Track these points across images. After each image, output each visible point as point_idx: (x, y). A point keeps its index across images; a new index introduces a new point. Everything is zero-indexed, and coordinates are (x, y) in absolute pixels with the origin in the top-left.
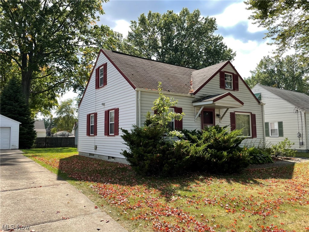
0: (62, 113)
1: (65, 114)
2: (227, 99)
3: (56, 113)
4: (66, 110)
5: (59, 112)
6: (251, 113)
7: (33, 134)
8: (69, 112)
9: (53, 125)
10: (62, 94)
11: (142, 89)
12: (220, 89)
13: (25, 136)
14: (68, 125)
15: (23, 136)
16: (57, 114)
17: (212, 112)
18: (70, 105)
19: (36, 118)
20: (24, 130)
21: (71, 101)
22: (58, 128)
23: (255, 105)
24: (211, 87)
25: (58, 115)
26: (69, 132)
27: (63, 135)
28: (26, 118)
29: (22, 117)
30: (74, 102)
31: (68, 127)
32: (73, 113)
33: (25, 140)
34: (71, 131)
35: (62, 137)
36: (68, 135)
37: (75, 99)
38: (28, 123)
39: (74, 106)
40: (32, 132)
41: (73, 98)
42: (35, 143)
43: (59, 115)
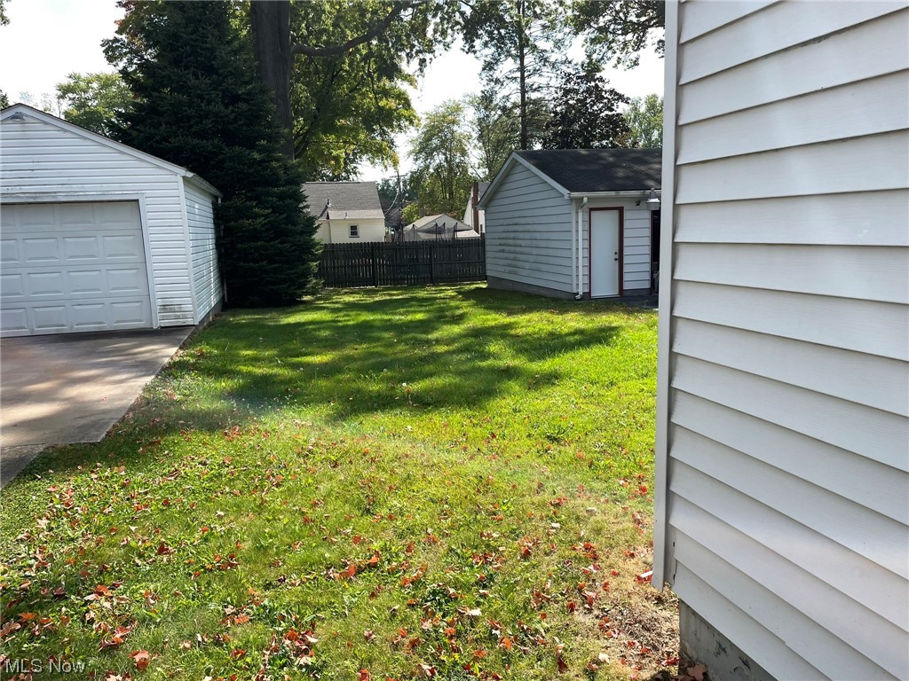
0: (430, 155)
1: (439, 158)
3: (411, 156)
4: (443, 142)
5: (420, 152)
7: (302, 233)
8: (450, 151)
9: (407, 195)
10: (423, 62)
13: (260, 243)
14: (451, 194)
15: (252, 244)
16: (416, 160)
18: (454, 122)
19: (355, 173)
20: (256, 216)
21: (457, 109)
22: (421, 206)
25: (418, 162)
26: (454, 217)
27: (437, 230)
28: (256, 156)
29: (237, 149)
30: (465, 112)
31: (451, 202)
32: (464, 153)
33: (264, 263)
34: (460, 216)
35: (433, 236)
36: (456, 231)
37: (467, 99)
38: (275, 182)
39: (466, 128)
40: (295, 224)
41: (462, 99)
42: (316, 276)
43: (421, 163)
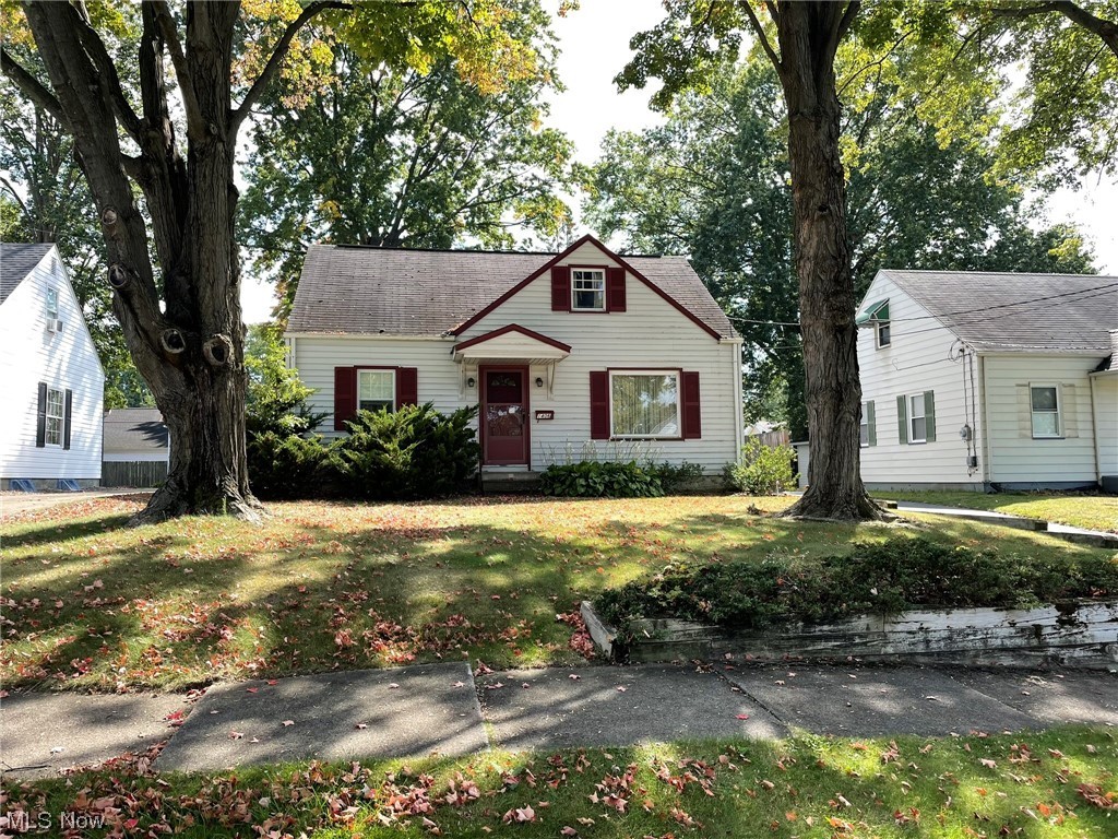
2: (507, 341)
6: (681, 370)
11: (301, 335)
12: (551, 312)
17: (520, 374)
23: (704, 348)
24: (517, 311)
